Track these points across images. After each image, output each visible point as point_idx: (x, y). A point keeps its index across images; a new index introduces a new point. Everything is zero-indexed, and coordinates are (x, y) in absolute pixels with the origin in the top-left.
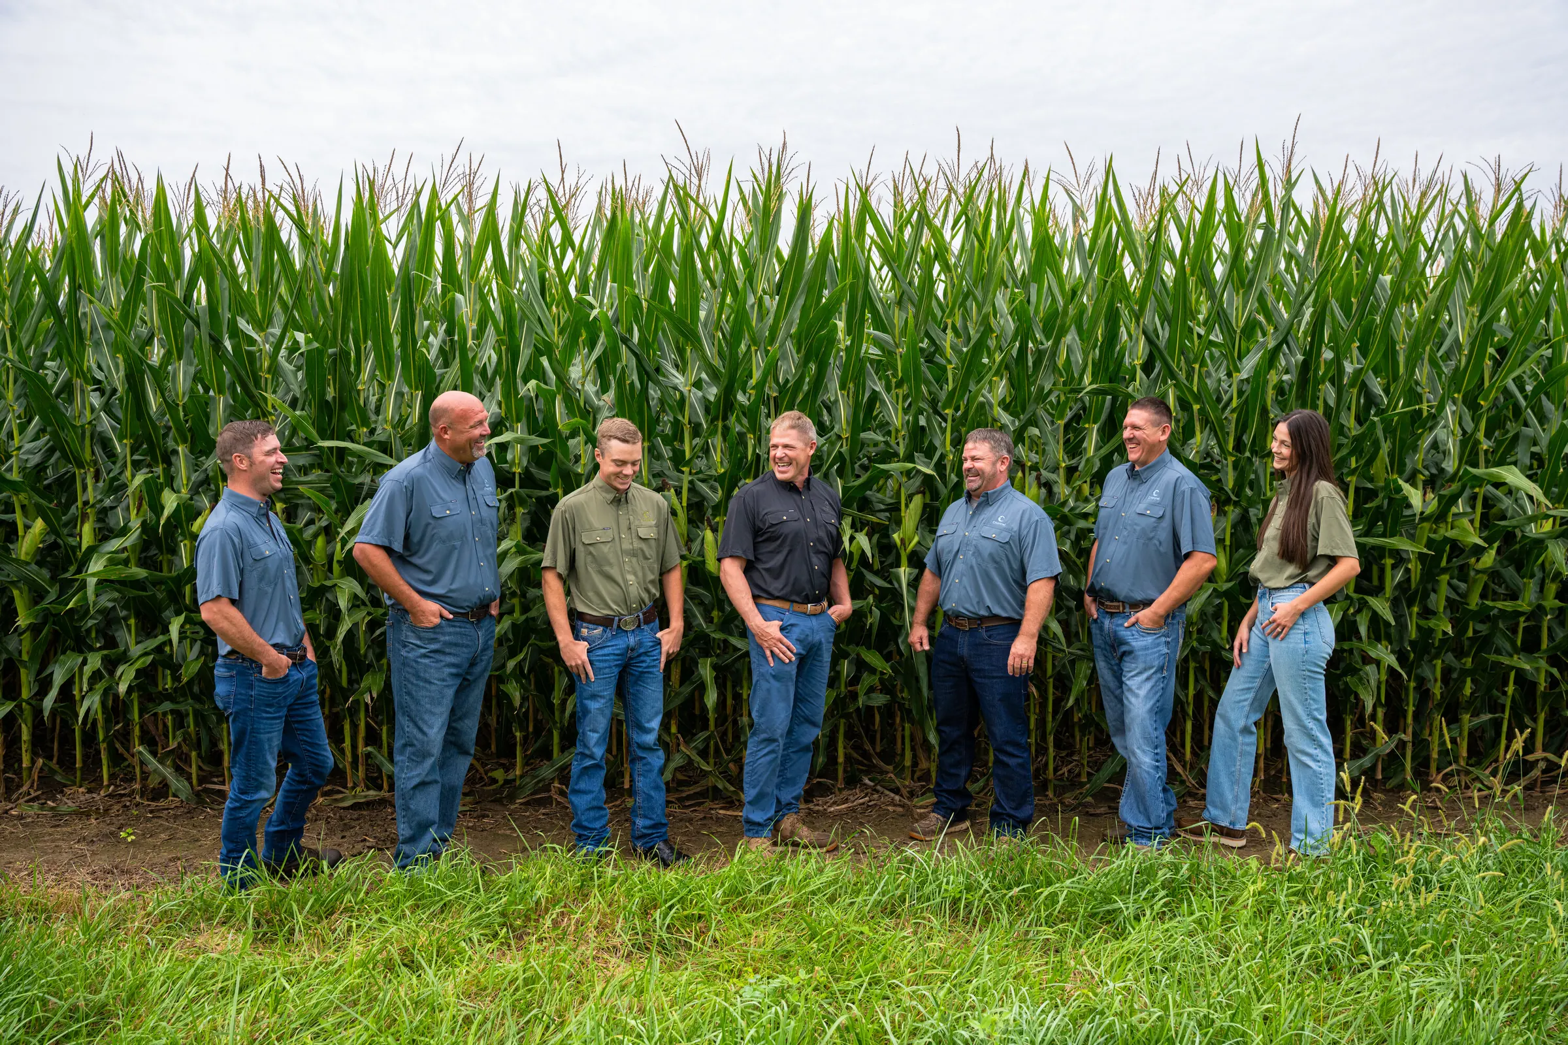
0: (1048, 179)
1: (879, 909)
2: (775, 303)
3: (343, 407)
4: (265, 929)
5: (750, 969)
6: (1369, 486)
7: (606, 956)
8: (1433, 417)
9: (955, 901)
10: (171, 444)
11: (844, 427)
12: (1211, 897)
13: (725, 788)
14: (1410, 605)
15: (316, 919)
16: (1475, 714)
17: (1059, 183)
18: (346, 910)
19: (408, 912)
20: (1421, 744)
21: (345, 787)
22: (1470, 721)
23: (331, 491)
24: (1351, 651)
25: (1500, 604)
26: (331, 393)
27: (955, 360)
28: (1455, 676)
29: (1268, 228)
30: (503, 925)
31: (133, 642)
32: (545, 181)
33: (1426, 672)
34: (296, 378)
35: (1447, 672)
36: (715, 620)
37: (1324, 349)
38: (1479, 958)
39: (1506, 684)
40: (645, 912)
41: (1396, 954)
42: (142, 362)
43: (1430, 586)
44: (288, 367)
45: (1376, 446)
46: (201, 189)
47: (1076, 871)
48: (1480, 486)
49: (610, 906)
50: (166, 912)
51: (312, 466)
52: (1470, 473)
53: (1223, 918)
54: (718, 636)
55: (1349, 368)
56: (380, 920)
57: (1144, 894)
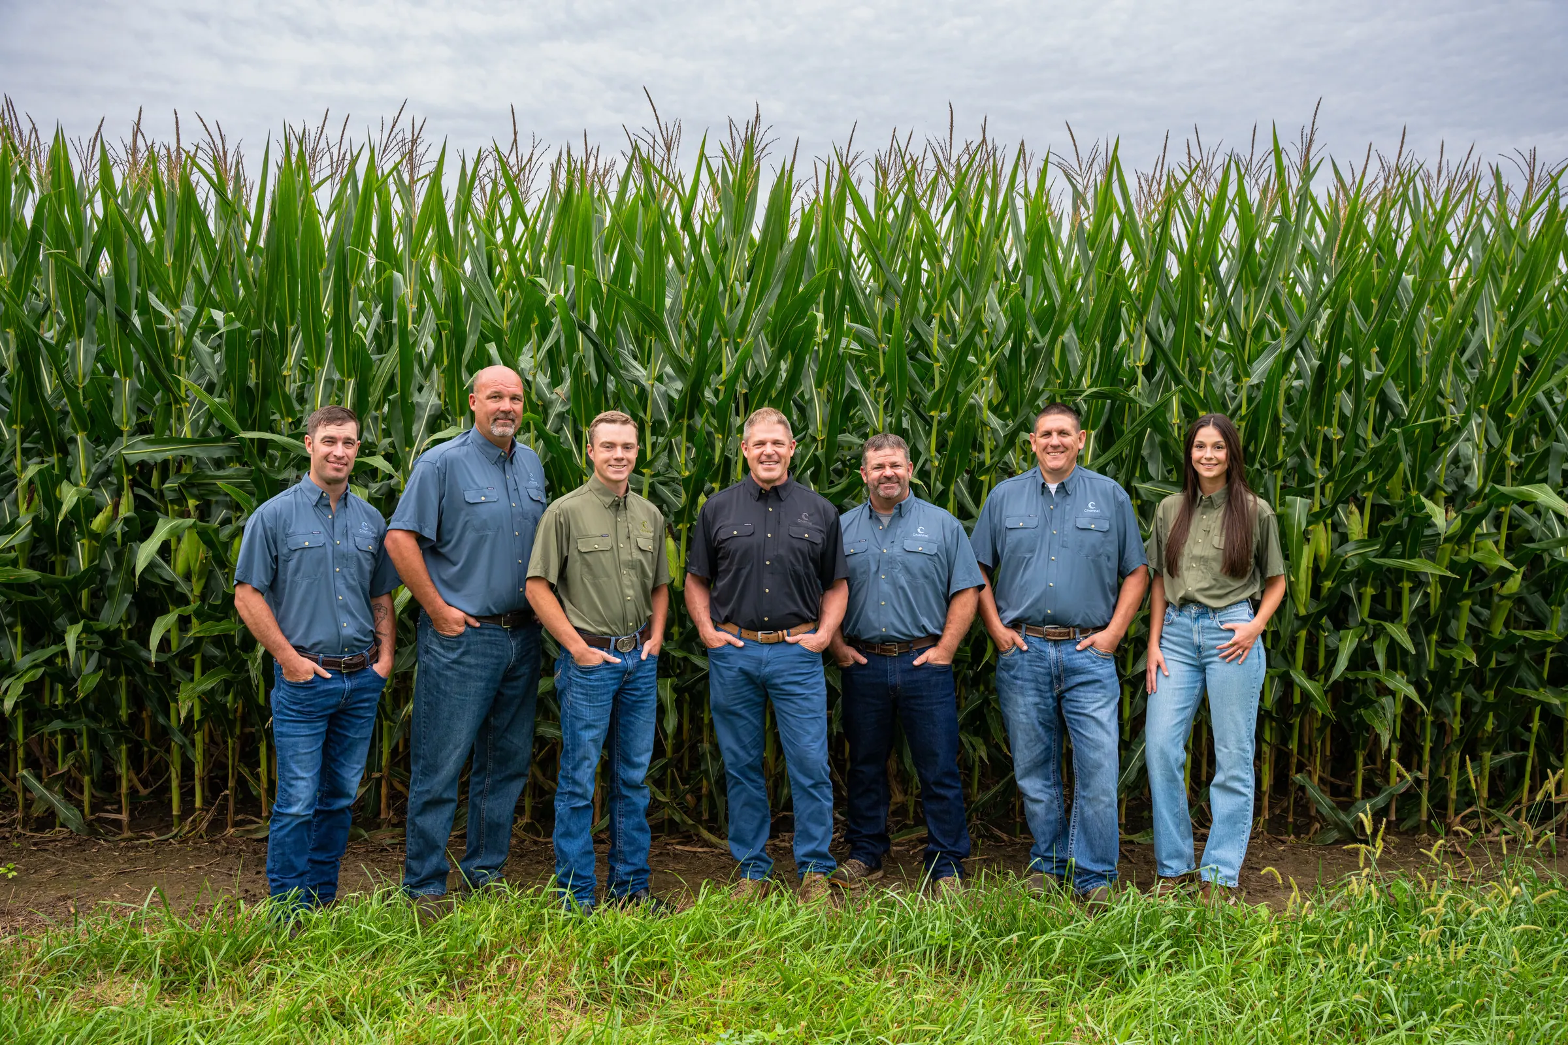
0: (1046, 161)
1: (858, 957)
2: (746, 291)
3: (266, 393)
4: (172, 976)
5: (719, 1023)
6: (1386, 502)
7: (557, 1007)
8: (1457, 430)
9: (942, 949)
10: (68, 431)
11: (820, 427)
12: (1219, 947)
13: (684, 822)
14: (1428, 632)
15: (230, 965)
16: (1496, 752)
17: (1060, 166)
18: (266, 955)
19: (336, 957)
20: (1438, 785)
21: (259, 816)
22: (1492, 759)
23: (252, 487)
24: (1365, 682)
25: (1527, 634)
26: (252, 379)
27: (942, 357)
28: (1476, 709)
29: (1283, 221)
30: (442, 973)
31: (19, 652)
32: (497, 150)
33: (1445, 705)
34: (213, 361)
35: (1467, 704)
36: (676, 637)
37: (1341, 354)
38: (1515, 1019)
39: (1530, 718)
40: (602, 958)
41: (1424, 1013)
42: (36, 336)
43: (1450, 612)
44: (204, 348)
45: (1397, 458)
46: (108, 147)
47: (1072, 917)
48: (1506, 506)
49: (561, 950)
50: (56, 958)
51: (230, 459)
52: (1498, 490)
53: (1233, 970)
54: (678, 654)
55: (1368, 375)
56: (304, 966)
57: (1147, 944)
